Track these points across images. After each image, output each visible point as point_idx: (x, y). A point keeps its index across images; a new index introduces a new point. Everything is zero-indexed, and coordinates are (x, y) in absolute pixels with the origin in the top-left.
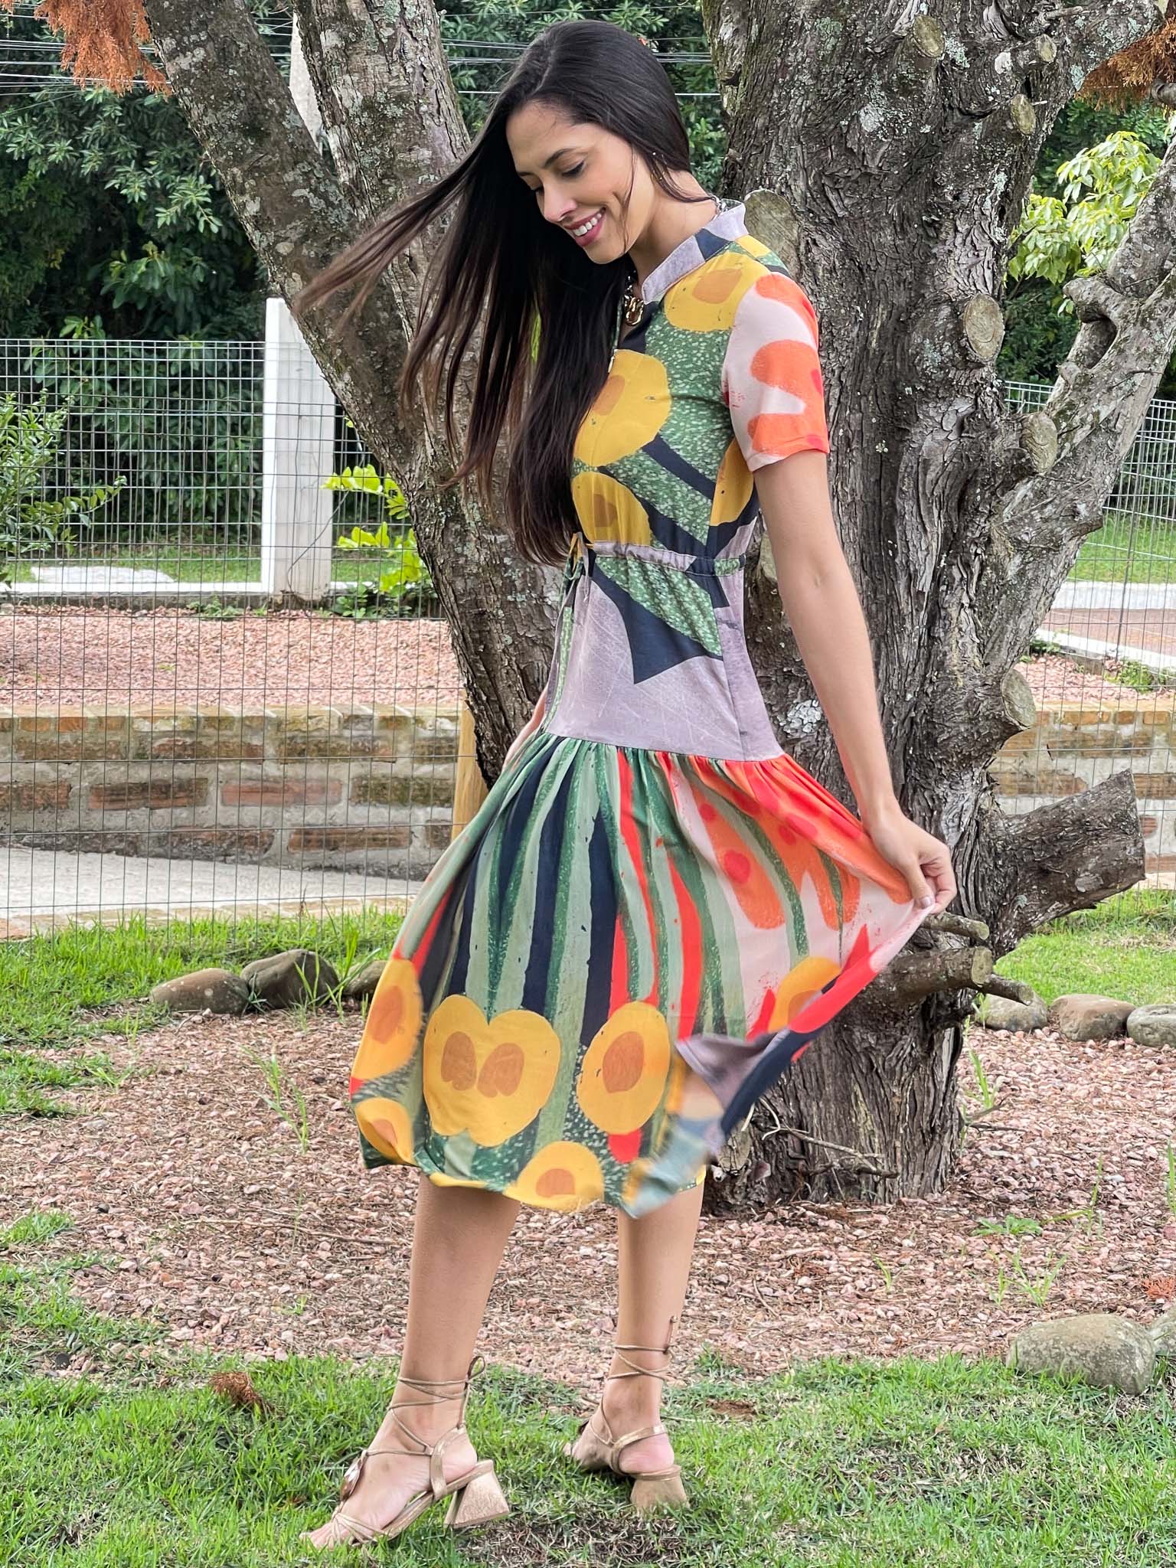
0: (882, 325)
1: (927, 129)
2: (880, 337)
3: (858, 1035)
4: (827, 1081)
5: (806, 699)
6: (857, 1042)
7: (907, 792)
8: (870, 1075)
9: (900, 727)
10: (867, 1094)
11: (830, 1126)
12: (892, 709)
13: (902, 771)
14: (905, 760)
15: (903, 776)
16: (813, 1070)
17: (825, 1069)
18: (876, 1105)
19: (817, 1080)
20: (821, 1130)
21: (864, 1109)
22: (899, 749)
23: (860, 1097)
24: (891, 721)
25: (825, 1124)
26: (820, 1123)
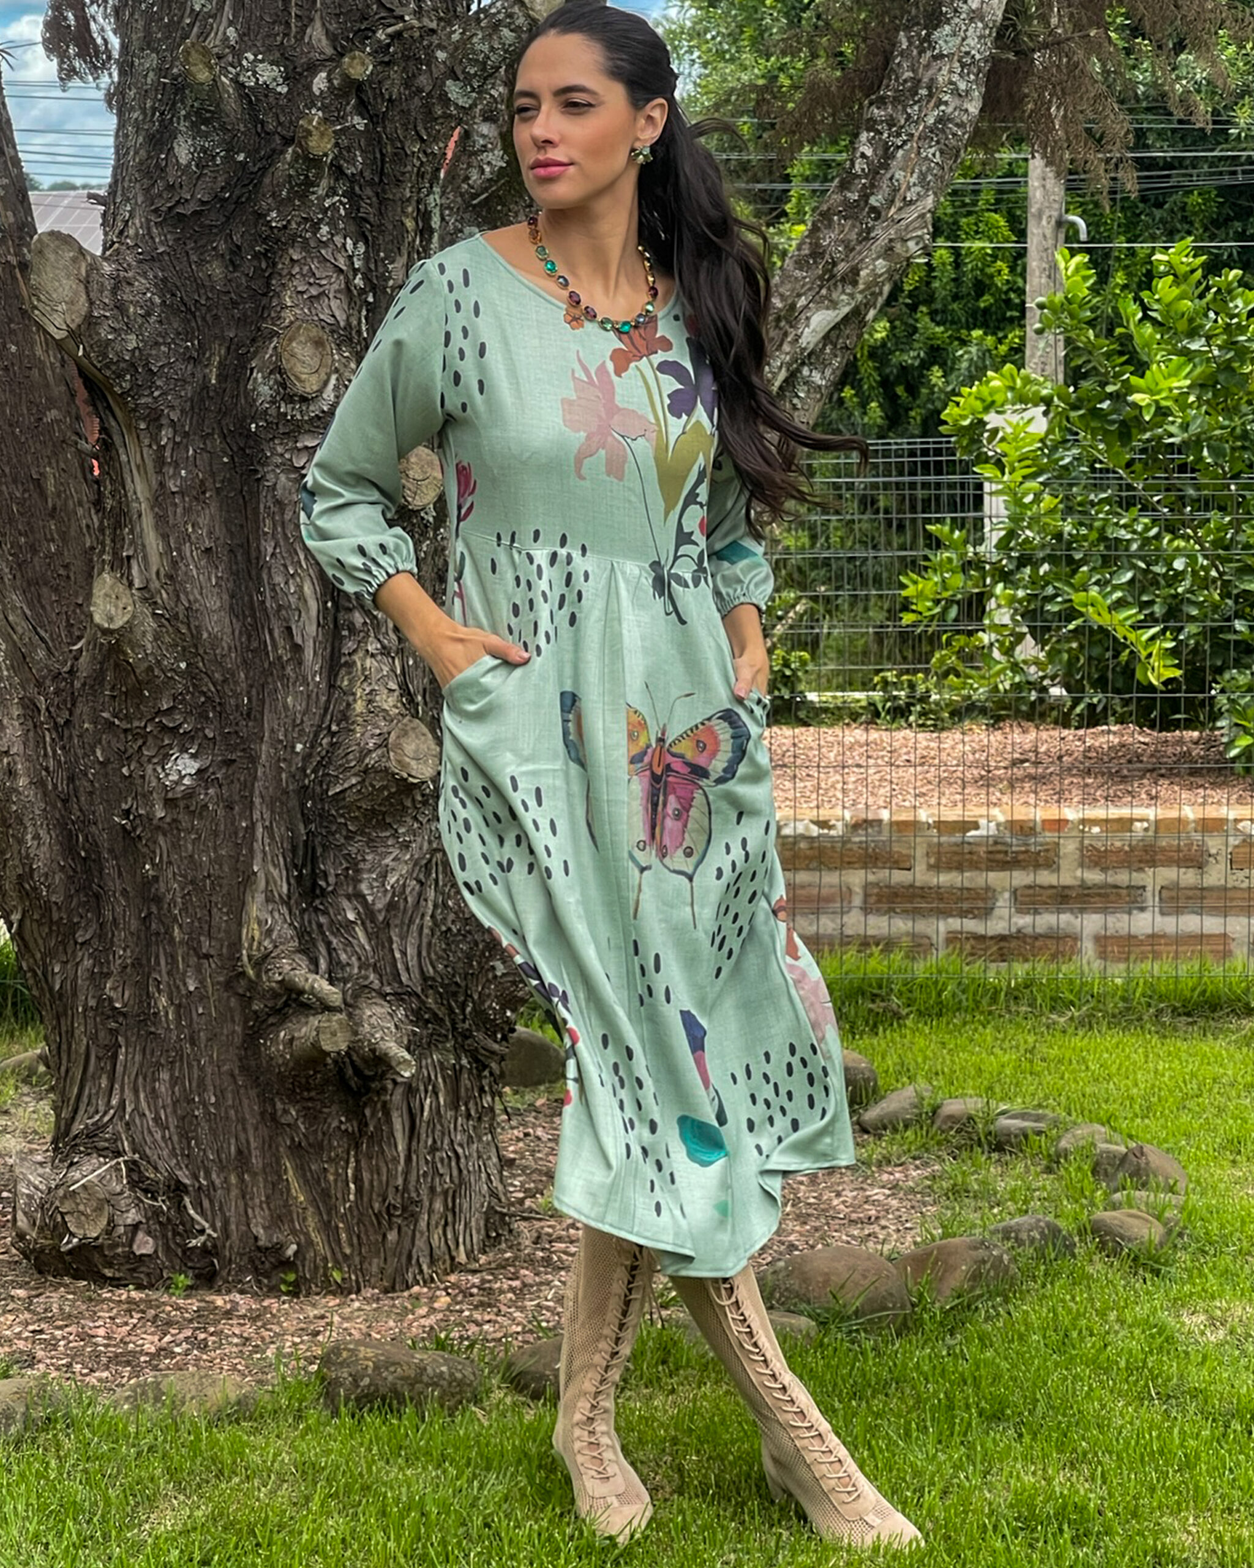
0: (220, 362)
1: (241, 157)
2: (218, 376)
3: (279, 1106)
4: (254, 1153)
5: (184, 750)
6: (279, 1113)
7: (314, 849)
8: (296, 1149)
9: (291, 780)
10: (296, 1169)
11: (257, 1201)
12: (279, 760)
13: (301, 827)
14: (303, 814)
15: (303, 831)
16: (233, 1141)
17: (252, 1140)
18: (306, 1182)
19: (240, 1152)
20: (246, 1205)
21: (295, 1185)
22: (294, 803)
23: (290, 1172)
24: (280, 774)
25: (252, 1199)
26: (244, 1197)
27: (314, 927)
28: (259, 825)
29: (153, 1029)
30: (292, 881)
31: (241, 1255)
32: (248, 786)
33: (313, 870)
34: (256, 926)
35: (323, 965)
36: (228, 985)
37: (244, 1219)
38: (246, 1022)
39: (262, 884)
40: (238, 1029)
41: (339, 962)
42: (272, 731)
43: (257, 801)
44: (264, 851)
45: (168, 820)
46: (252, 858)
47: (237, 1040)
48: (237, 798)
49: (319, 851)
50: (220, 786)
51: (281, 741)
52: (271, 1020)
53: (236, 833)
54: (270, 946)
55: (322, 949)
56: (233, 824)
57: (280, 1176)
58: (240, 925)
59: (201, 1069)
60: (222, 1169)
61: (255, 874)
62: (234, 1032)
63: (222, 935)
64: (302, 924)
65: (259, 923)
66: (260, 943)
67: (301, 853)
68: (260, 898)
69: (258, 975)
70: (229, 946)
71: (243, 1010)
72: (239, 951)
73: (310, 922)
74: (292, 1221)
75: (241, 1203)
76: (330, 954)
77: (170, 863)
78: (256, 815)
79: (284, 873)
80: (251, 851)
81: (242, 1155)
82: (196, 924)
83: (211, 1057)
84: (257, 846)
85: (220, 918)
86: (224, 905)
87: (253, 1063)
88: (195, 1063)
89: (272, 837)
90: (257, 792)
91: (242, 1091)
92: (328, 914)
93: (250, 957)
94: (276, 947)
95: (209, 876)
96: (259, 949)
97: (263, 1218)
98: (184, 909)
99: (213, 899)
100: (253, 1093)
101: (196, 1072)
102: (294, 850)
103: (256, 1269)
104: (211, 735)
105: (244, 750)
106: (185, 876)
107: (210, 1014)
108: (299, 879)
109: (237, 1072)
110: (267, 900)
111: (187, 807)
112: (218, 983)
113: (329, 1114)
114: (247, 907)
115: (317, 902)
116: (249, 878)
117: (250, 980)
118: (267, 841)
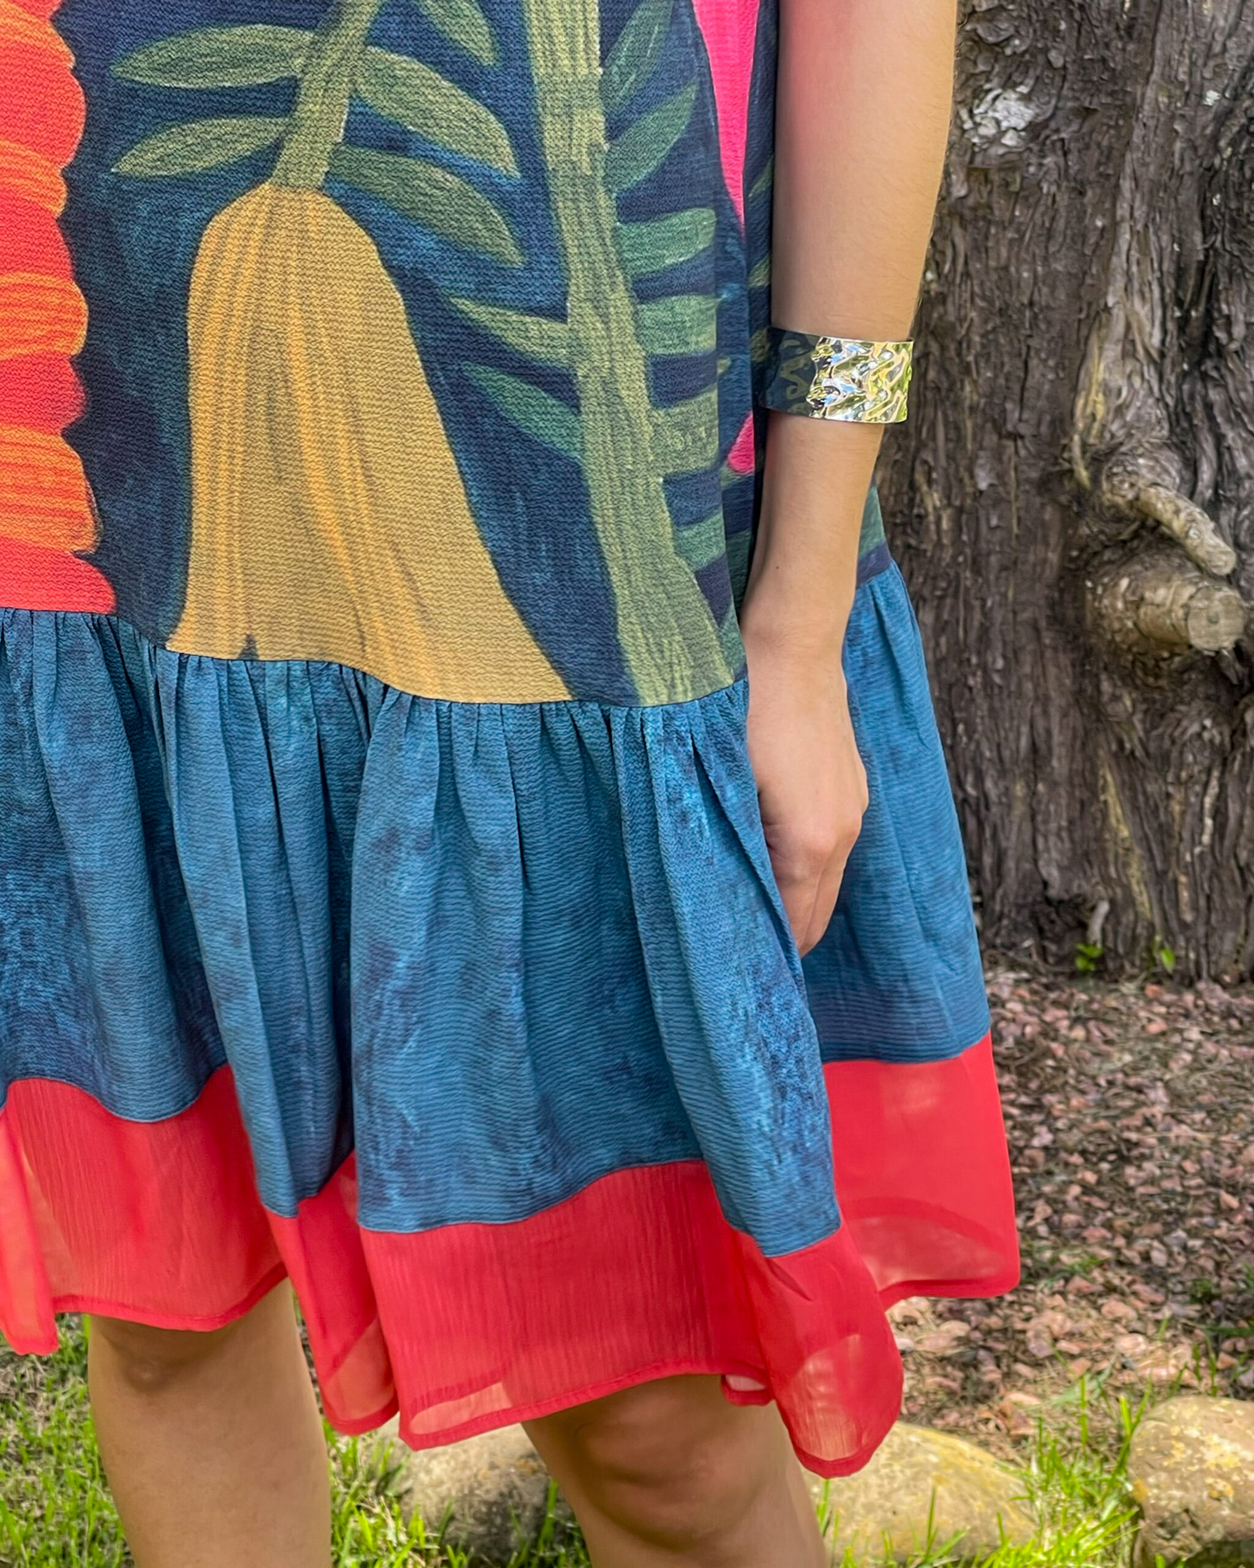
3: (1106, 686)
4: (1056, 750)
5: (1009, 84)
6: (1105, 698)
7: (1214, 276)
8: (1125, 759)
9: (1188, 154)
10: (1122, 786)
11: (1053, 826)
12: (1172, 118)
13: (1198, 237)
14: (1203, 217)
15: (1200, 247)
16: (1025, 729)
17: (1055, 731)
18: (1135, 809)
19: (1034, 748)
20: (1035, 830)
21: (1116, 810)
22: (1188, 194)
23: (1112, 790)
24: (1171, 143)
25: (1046, 822)
26: (1033, 818)
27: (1199, 406)
28: (1125, 228)
29: (913, 542)
30: (1171, 326)
31: (1019, 908)
32: (1112, 156)
33: (1208, 312)
34: (1101, 398)
35: (1206, 473)
36: (1044, 485)
37: (1030, 852)
38: (1067, 546)
39: (1119, 329)
40: (1053, 557)
41: (1233, 471)
42: (1168, 61)
43: (1126, 185)
44: (1128, 273)
45: (971, 201)
46: (1108, 283)
47: (1050, 574)
48: (1092, 176)
49: (1223, 280)
50: (1065, 154)
51: (1182, 84)
52: (1107, 555)
53: (1084, 237)
54: (1121, 433)
55: (1209, 447)
56: (1080, 219)
57: (1095, 795)
58: (1075, 390)
59: (985, 614)
60: (1003, 773)
61: (1107, 309)
62: (1045, 561)
63: (1042, 403)
64: (1179, 400)
65: (1107, 390)
66: (1104, 426)
67: (1191, 283)
68: (1113, 351)
69: (1095, 480)
70: (1052, 422)
71: (1064, 527)
72: (1067, 434)
73: (1192, 397)
74: (1106, 863)
75: (1027, 827)
76: (1220, 455)
77: (967, 275)
78: (1123, 210)
79: (1159, 313)
80: (1106, 268)
81: (1037, 756)
82: (1001, 381)
83: (1004, 596)
84: (1118, 262)
85: (1042, 375)
86: (1051, 353)
87: (1070, 614)
88: (977, 604)
89: (1144, 249)
90: (1128, 170)
91: (1049, 654)
92: (1225, 387)
93: (1084, 446)
94: (1130, 435)
95: (1031, 304)
96: (1101, 435)
97: (1061, 853)
98: (985, 355)
99: (1034, 343)
100: (1064, 660)
101: (977, 617)
102: (1180, 274)
103: (1041, 931)
104: (1058, 62)
105: (1112, 94)
106: (991, 302)
107: (1009, 530)
108: (1183, 323)
109: (1043, 623)
110: (1125, 355)
111: (1007, 184)
112: (1028, 480)
113: (1185, 715)
114: (1089, 364)
115: (1208, 365)
116: (1099, 315)
117: (1079, 484)
118: (1135, 254)
